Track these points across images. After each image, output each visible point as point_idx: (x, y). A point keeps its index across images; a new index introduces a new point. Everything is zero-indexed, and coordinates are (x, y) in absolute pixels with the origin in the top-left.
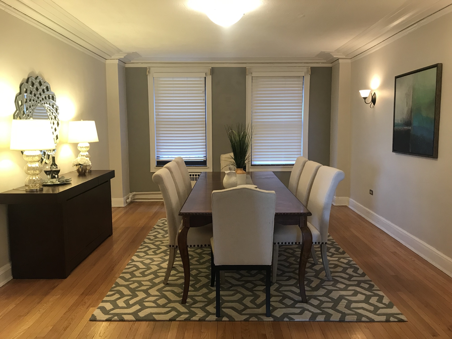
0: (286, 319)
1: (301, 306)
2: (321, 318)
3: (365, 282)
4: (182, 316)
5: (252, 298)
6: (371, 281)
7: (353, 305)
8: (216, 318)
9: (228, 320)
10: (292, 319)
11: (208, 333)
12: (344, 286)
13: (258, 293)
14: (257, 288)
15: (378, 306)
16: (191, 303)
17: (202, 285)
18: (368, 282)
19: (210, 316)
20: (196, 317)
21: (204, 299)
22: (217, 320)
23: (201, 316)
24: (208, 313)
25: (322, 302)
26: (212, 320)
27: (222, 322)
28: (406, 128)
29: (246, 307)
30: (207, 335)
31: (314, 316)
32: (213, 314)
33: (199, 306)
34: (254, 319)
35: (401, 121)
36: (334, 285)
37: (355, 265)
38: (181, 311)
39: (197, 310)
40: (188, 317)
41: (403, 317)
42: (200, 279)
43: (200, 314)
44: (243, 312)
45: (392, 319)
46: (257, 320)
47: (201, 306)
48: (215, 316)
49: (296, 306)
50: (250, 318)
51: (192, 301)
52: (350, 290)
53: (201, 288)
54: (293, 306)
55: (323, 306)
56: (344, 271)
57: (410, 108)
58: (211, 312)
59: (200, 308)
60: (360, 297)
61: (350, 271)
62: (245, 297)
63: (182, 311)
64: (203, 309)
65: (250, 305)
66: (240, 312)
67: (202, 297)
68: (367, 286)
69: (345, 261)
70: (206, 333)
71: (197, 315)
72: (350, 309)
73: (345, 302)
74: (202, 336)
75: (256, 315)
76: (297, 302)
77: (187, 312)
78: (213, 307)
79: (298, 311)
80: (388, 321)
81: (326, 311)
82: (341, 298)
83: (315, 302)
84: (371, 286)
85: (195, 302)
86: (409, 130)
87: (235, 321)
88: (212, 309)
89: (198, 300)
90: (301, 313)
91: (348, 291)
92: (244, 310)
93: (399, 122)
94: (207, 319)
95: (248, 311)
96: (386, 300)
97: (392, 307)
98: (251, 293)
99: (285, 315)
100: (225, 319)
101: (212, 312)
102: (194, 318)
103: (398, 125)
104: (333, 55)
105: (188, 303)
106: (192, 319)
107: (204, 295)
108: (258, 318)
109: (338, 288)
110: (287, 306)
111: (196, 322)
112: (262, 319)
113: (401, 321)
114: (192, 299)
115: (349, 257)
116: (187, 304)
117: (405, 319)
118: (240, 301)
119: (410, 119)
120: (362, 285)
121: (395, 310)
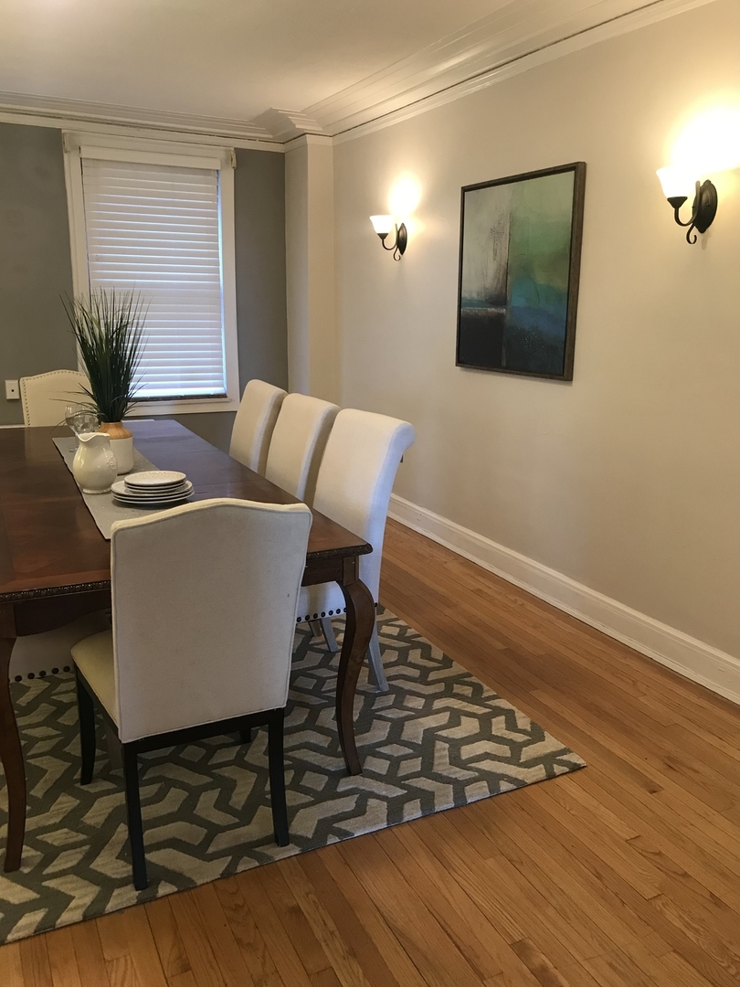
0: (332, 840)
1: (351, 787)
2: (413, 811)
3: (459, 679)
4: (22, 922)
5: (215, 794)
6: (470, 675)
7: (467, 752)
8: (137, 893)
9: (176, 889)
10: (347, 833)
11: (128, 957)
12: (422, 701)
13: (227, 772)
14: (217, 759)
15: (515, 740)
16: (38, 860)
17: (50, 784)
18: (466, 679)
19: (116, 892)
20: (72, 910)
21: (75, 834)
22: (141, 902)
23: (88, 900)
24: (107, 885)
25: (395, 762)
26: (125, 906)
27: (159, 902)
28: (492, 310)
29: (213, 830)
30: (129, 967)
31: (395, 807)
32: (122, 883)
33: (69, 865)
34: (246, 864)
35: (478, 294)
36: (398, 704)
37: (419, 639)
38: (15, 900)
39: (66, 883)
40: (43, 919)
41: (575, 758)
42: (38, 764)
43: (82, 896)
44: (211, 850)
45: (558, 769)
46: (257, 864)
47: (74, 863)
48: (131, 887)
49: (340, 789)
50: (234, 864)
51: (39, 853)
52: (438, 711)
53: (51, 796)
54: (330, 794)
55: (401, 773)
56: (403, 660)
57: (503, 263)
58: (114, 877)
59: (76, 871)
60: (469, 726)
61: (415, 656)
62: (194, 794)
63: (16, 902)
64: (82, 871)
65: (219, 818)
66: (199, 851)
67: (66, 830)
68: (468, 691)
69: (395, 631)
70: (122, 960)
71: (73, 904)
72: (464, 765)
73: (445, 749)
74: (113, 976)
75: (247, 849)
76: (335, 777)
77: (34, 901)
78: (114, 858)
79: (349, 804)
80: (551, 776)
81: (415, 785)
82: (431, 736)
83: (381, 766)
84: (478, 689)
85: (51, 854)
86: (501, 316)
87: (196, 887)
88: (110, 864)
89: (56, 844)
90: (360, 810)
91: (437, 713)
92: (208, 840)
93: (475, 295)
94: (110, 907)
95: (222, 842)
96: (523, 721)
97: (542, 739)
98: (208, 780)
99: (326, 826)
100: (165, 889)
101: (118, 876)
102: (66, 917)
103: (471, 303)
104: (294, 122)
105: (26, 866)
106: (62, 922)
107: (72, 820)
108: (259, 857)
109: (411, 709)
110: (320, 798)
111: (74, 927)
112: (270, 858)
113: (575, 768)
114: (36, 845)
115: (397, 619)
116: (26, 870)
117: (581, 762)
118: (186, 812)
119: (504, 291)
120: (457, 689)
121: (550, 744)
